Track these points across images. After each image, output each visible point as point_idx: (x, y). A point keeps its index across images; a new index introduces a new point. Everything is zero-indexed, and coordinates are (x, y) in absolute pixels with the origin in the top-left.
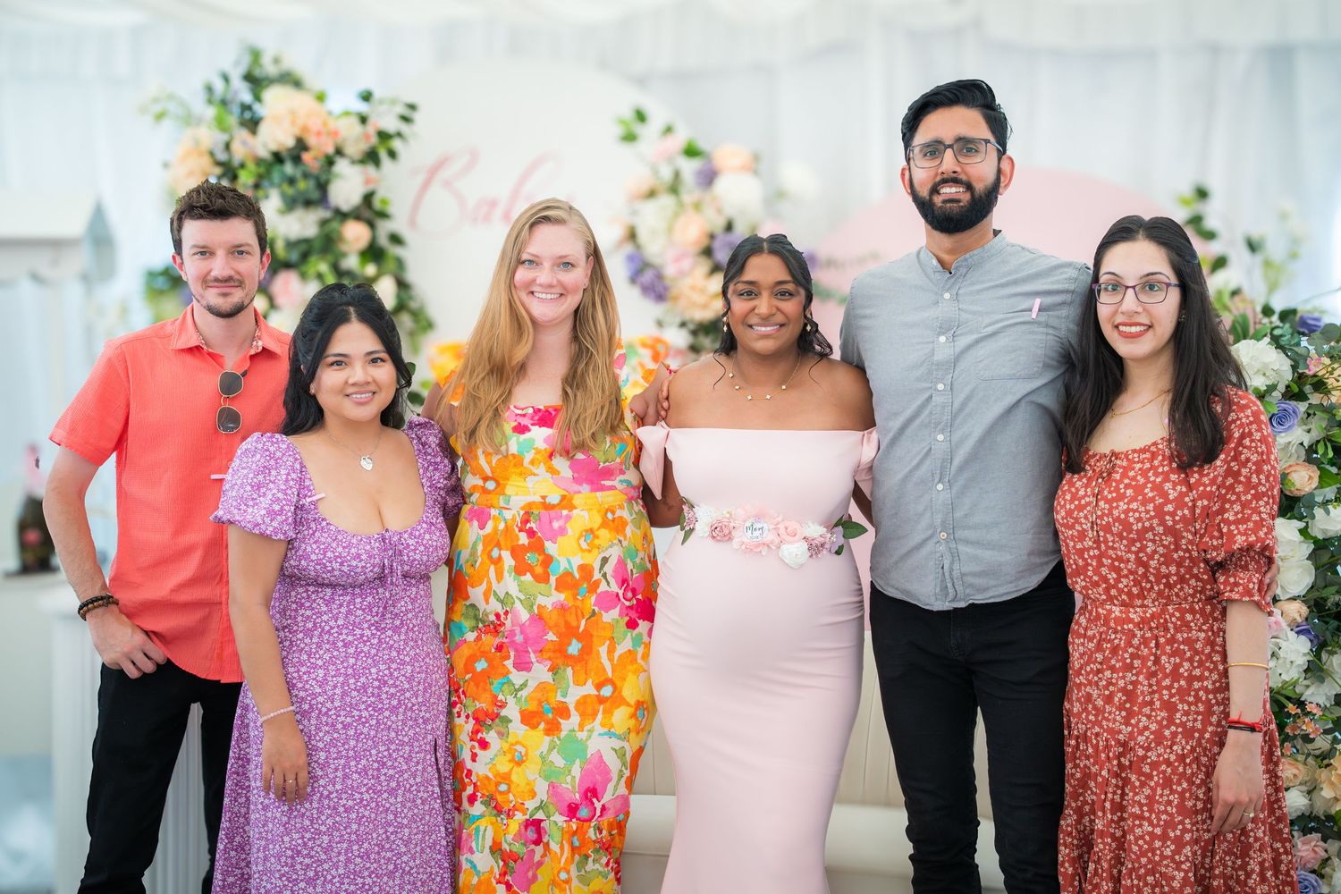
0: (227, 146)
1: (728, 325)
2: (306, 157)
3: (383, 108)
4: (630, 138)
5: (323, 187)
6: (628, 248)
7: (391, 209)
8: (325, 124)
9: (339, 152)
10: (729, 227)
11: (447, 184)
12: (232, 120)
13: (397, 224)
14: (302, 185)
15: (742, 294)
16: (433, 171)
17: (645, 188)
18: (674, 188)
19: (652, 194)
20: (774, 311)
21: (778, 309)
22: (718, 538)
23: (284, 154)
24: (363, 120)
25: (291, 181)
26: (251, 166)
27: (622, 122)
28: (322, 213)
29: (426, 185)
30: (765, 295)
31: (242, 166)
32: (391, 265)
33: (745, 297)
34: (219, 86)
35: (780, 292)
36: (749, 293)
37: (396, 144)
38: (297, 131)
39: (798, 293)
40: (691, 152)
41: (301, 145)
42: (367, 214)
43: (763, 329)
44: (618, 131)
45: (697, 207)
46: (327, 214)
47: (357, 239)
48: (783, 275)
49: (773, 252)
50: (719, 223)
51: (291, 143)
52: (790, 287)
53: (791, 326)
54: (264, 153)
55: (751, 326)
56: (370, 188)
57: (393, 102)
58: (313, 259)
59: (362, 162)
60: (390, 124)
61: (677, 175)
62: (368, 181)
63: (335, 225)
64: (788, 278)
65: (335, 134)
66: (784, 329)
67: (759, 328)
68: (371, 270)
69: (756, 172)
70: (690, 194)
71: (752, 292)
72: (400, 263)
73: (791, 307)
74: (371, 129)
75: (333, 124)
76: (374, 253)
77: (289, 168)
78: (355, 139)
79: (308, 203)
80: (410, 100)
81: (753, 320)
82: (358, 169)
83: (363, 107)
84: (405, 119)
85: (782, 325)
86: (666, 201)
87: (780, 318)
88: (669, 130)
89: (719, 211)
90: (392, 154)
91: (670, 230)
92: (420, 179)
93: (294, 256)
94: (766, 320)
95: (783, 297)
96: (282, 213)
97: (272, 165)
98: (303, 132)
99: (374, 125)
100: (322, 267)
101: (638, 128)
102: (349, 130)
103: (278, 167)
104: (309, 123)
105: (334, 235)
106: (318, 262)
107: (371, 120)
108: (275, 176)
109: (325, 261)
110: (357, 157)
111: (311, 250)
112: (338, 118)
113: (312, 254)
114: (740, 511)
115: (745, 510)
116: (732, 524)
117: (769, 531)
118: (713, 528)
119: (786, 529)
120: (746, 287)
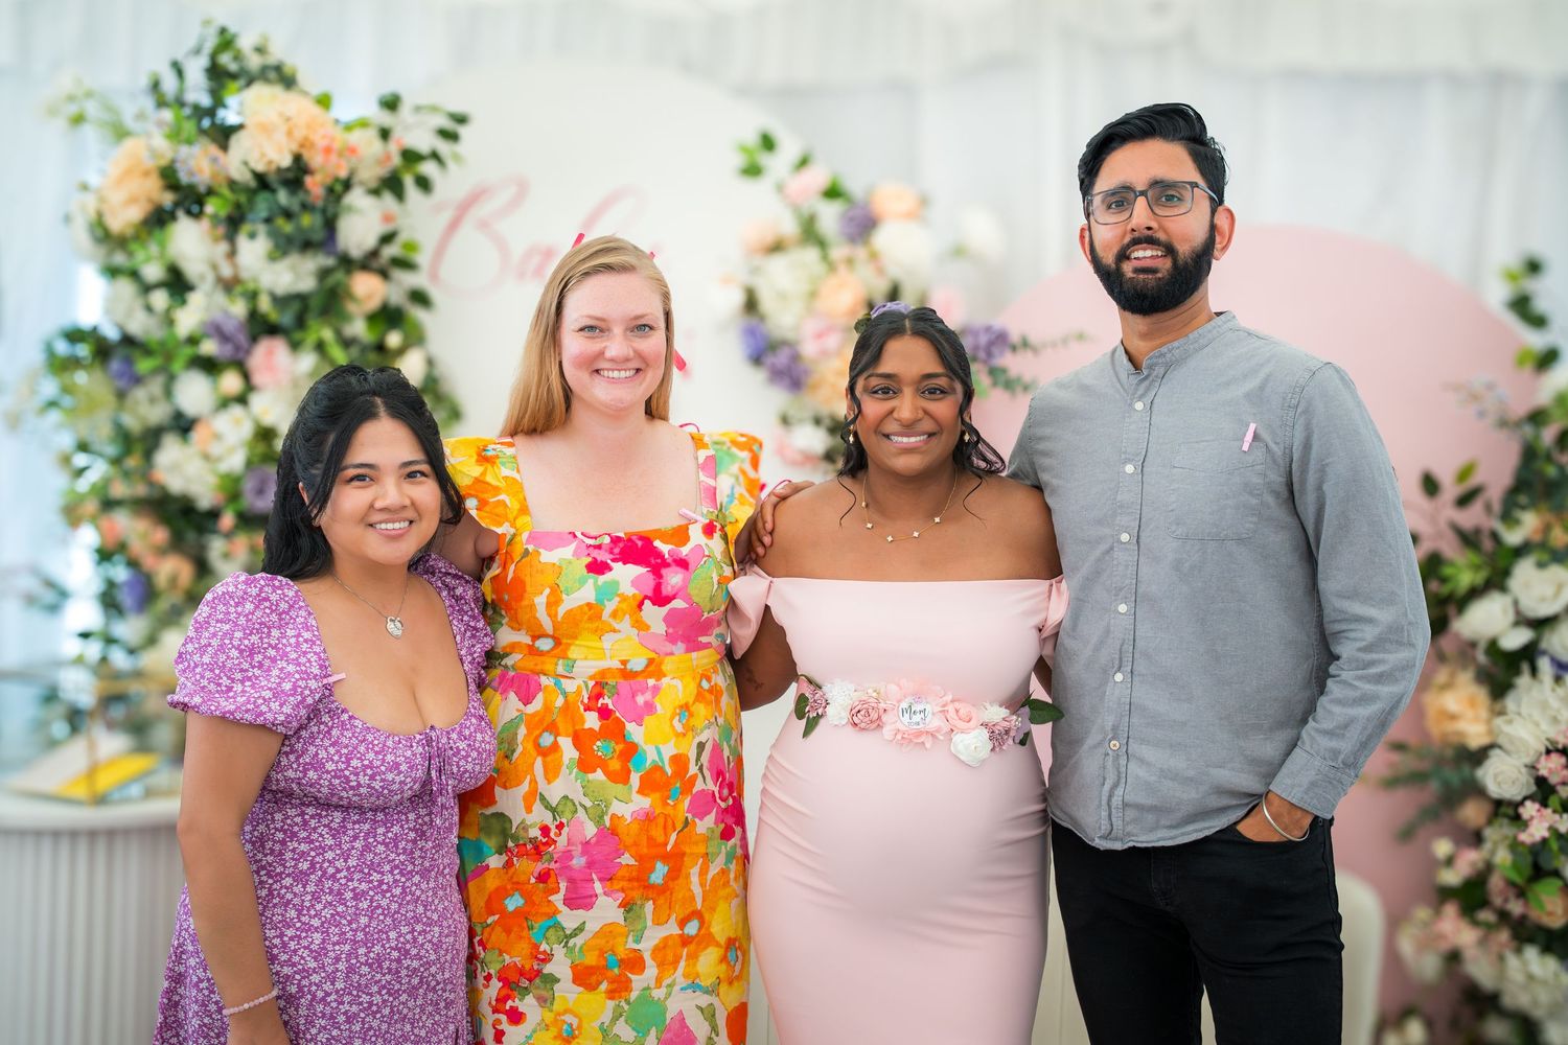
1: (855, 434)
2: (308, 182)
4: (753, 171)
5: (330, 224)
6: (747, 323)
7: (417, 257)
8: (332, 137)
9: (352, 177)
10: (894, 293)
11: (482, 225)
12: (188, 128)
13: (422, 277)
14: (303, 221)
15: (876, 392)
16: (465, 205)
17: (765, 243)
18: (811, 239)
19: (776, 248)
20: (921, 414)
21: (927, 413)
22: (863, 725)
23: (272, 179)
24: (385, 134)
25: (289, 215)
26: (224, 192)
28: (324, 260)
29: (455, 224)
30: (908, 392)
31: (211, 192)
33: (879, 395)
34: (169, 80)
35: (929, 389)
36: (885, 390)
37: (430, 168)
38: (293, 146)
39: (953, 390)
40: (833, 193)
41: (301, 165)
42: (383, 262)
43: (905, 439)
44: (738, 161)
45: (850, 265)
46: (330, 261)
47: (369, 297)
48: (933, 366)
49: (918, 333)
50: (882, 286)
51: (284, 161)
52: (942, 382)
53: (945, 436)
54: (242, 175)
55: (887, 436)
56: (390, 225)
57: (433, 109)
58: (312, 322)
59: (375, 192)
60: (423, 141)
61: (811, 222)
62: (387, 218)
63: (339, 276)
65: (350, 153)
66: (935, 441)
67: (900, 440)
68: (395, 342)
69: (923, 222)
70: (839, 248)
71: (889, 387)
73: (944, 409)
74: (393, 148)
76: (389, 316)
77: (281, 197)
78: (372, 160)
79: (307, 246)
80: (457, 110)
81: (891, 427)
83: (385, 119)
84: (447, 135)
85: (931, 435)
86: (804, 254)
87: (928, 425)
88: (805, 161)
89: (881, 272)
90: (423, 184)
91: (813, 294)
92: (447, 216)
93: (285, 318)
94: (908, 428)
95: (934, 397)
96: (273, 258)
97: (252, 193)
98: (302, 146)
99: (399, 142)
100: (327, 334)
101: (763, 157)
102: (368, 149)
103: (265, 195)
104: (312, 135)
105: (339, 291)
106: (322, 327)
107: (395, 135)
108: (262, 207)
109: (328, 324)
110: (372, 185)
111: (309, 310)
112: (350, 130)
113: (309, 316)
114: (893, 688)
115: (899, 685)
116: (882, 705)
117: (933, 714)
118: (854, 711)
119: (957, 711)
120: (882, 382)
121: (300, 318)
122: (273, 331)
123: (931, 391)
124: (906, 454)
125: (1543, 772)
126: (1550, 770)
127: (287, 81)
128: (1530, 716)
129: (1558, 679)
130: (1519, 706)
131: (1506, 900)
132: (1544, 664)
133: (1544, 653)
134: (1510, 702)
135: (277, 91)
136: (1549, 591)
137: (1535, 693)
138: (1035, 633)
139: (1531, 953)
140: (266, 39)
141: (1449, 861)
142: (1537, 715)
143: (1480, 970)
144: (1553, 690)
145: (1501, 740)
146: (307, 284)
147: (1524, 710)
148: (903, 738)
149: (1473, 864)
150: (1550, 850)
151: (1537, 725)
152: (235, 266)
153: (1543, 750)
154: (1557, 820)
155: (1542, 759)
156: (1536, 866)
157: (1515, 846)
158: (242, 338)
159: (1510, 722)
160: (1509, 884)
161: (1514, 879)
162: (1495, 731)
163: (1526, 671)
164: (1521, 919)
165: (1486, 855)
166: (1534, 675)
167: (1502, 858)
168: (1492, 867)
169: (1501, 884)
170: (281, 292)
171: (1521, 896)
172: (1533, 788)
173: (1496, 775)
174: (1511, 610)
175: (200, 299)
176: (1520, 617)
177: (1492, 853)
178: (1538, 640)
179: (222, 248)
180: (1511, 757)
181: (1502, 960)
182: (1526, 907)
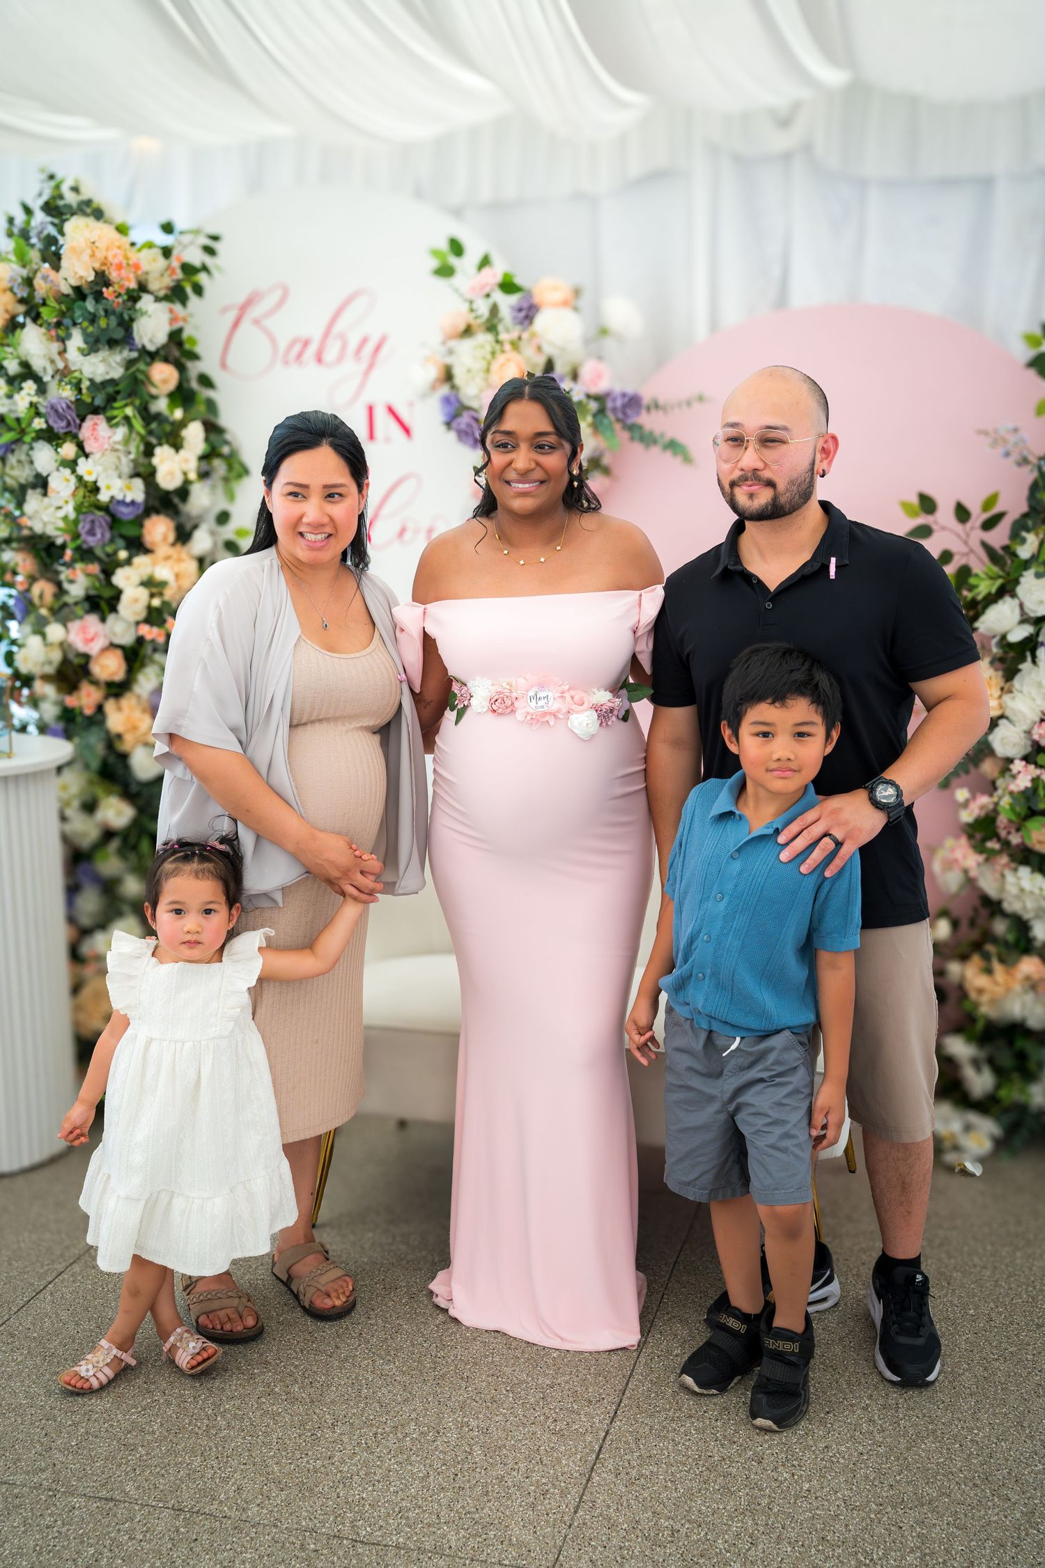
0: (29, 282)
2: (107, 292)
3: (186, 239)
4: (445, 271)
5: (127, 325)
6: (445, 390)
7: (198, 349)
8: (127, 258)
9: (143, 288)
11: (256, 322)
12: (34, 255)
13: (208, 365)
14: (103, 323)
15: (499, 446)
16: (244, 308)
17: (462, 327)
18: (491, 326)
19: (468, 332)
20: (533, 465)
21: (538, 464)
22: (500, 711)
23: (86, 290)
24: (167, 252)
25: (93, 319)
26: (52, 303)
27: (435, 253)
28: (127, 354)
29: (236, 324)
30: (524, 447)
31: (44, 304)
32: (202, 408)
33: (503, 449)
34: (20, 217)
35: (538, 444)
36: (504, 446)
37: (202, 278)
38: (97, 265)
39: (562, 446)
40: (508, 286)
41: (102, 279)
42: (176, 353)
43: (521, 486)
44: (434, 263)
45: (515, 345)
46: (135, 355)
47: (165, 381)
48: (544, 425)
49: (535, 398)
51: (91, 277)
52: (552, 439)
53: (552, 483)
54: (66, 290)
55: (508, 483)
56: (176, 326)
57: (197, 232)
58: (118, 404)
59: (166, 298)
60: (195, 257)
61: (494, 310)
62: (173, 320)
63: (141, 366)
64: (549, 429)
65: (136, 266)
66: (544, 487)
67: (517, 485)
68: (178, 414)
69: (576, 309)
70: (508, 331)
71: (508, 443)
72: (211, 405)
73: (554, 461)
74: (175, 264)
75: (134, 256)
76: (183, 395)
77: (90, 305)
78: (159, 274)
79: (112, 343)
80: (213, 230)
81: (511, 475)
82: (164, 306)
83: (166, 240)
84: (210, 251)
85: (542, 482)
86: (484, 338)
87: (538, 474)
88: (485, 262)
89: (539, 349)
90: (198, 290)
91: (488, 370)
92: (231, 316)
93: (100, 401)
94: (524, 475)
95: (543, 451)
96: (85, 354)
97: (74, 301)
98: (103, 264)
99: (178, 259)
100: (129, 411)
101: (453, 260)
102: (152, 264)
103: (80, 303)
104: (110, 255)
105: (141, 377)
106: (126, 405)
107: (175, 253)
108: (78, 313)
109: (132, 404)
110: (162, 293)
111: (118, 392)
112: (139, 250)
113: (119, 397)
114: (521, 681)
115: (525, 679)
116: (514, 695)
117: (554, 699)
118: (492, 701)
119: (572, 698)
120: (502, 438)
121: (111, 399)
122: (96, 411)
123: (541, 447)
124: (520, 497)
125: (1036, 737)
126: (1040, 735)
127: (98, 214)
128: (1029, 693)
130: (1022, 685)
131: (1009, 833)
133: (1042, 644)
134: (1016, 682)
135: (91, 221)
137: (1033, 675)
138: (630, 634)
139: (1024, 872)
140: (77, 181)
141: (966, 804)
142: (1034, 692)
143: (989, 885)
145: (1008, 713)
146: (117, 373)
147: (1025, 689)
148: (532, 719)
149: (982, 808)
150: (1039, 795)
151: (1034, 700)
152: (66, 361)
153: (1038, 719)
154: (1041, 774)
155: (1036, 727)
156: (1030, 808)
157: (1011, 793)
158: (72, 415)
159: (1013, 698)
160: (1010, 821)
161: (1014, 818)
162: (1003, 705)
163: (1029, 659)
164: (1018, 846)
165: (995, 799)
166: (1034, 662)
167: (1006, 802)
168: (999, 809)
169: (1005, 821)
170: (98, 379)
171: (1018, 830)
172: (1029, 749)
173: (1002, 739)
174: (1017, 611)
175: (30, 386)
176: (1025, 617)
177: (1000, 798)
178: (1038, 634)
179: (56, 346)
180: (1014, 725)
181: (1003, 876)
182: (1022, 837)
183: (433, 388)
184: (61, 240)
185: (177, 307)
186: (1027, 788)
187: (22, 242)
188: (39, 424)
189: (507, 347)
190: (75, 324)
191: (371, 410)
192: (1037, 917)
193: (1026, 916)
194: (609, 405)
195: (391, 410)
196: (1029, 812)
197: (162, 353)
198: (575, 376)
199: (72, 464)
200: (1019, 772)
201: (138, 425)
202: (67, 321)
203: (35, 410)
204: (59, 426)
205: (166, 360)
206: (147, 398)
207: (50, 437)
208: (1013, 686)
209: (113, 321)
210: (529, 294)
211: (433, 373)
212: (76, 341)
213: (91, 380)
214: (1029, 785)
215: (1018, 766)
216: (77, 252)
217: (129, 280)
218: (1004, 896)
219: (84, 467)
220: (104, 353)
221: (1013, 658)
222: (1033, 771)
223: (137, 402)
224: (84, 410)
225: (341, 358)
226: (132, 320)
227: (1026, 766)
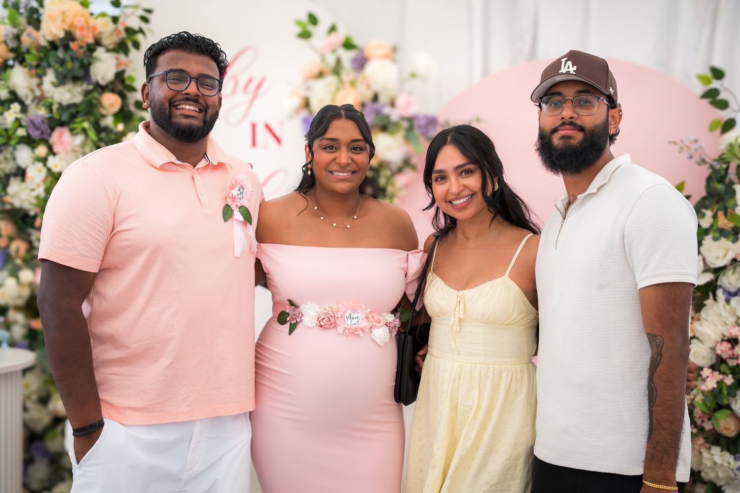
0: (18, 37)
1: (311, 170)
2: (73, 45)
3: (129, 11)
4: (305, 35)
5: (86, 67)
6: (304, 112)
7: (135, 84)
8: (87, 23)
9: (98, 43)
10: (375, 98)
12: (22, 20)
14: (69, 65)
15: (326, 148)
17: (316, 71)
18: (337, 70)
19: (321, 75)
20: (350, 161)
21: (353, 160)
23: (58, 43)
24: (115, 20)
25: (62, 63)
26: (34, 51)
27: (299, 23)
28: (86, 86)
30: (344, 149)
31: (28, 52)
33: (328, 150)
35: (354, 147)
36: (331, 147)
37: (139, 37)
38: (66, 27)
39: (366, 148)
40: (348, 45)
41: (69, 36)
42: (120, 87)
43: (341, 174)
44: (298, 30)
45: (353, 84)
46: (91, 87)
47: (111, 105)
48: (357, 135)
49: (349, 117)
50: (369, 95)
51: (62, 35)
52: (361, 144)
53: (360, 173)
54: (43, 43)
55: (331, 172)
56: (121, 69)
57: (136, 7)
58: (78, 120)
59: (114, 50)
60: (135, 23)
61: (339, 61)
62: (119, 64)
63: (95, 95)
64: (359, 137)
65: (94, 28)
66: (356, 175)
67: (338, 174)
68: (120, 127)
69: (394, 60)
70: (348, 74)
71: (333, 146)
73: (361, 158)
74: (121, 27)
75: (92, 22)
76: (124, 115)
77: (61, 53)
78: (109, 34)
79: (76, 79)
80: (147, 6)
81: (334, 167)
82: (112, 55)
83: (115, 12)
84: (145, 19)
86: (331, 80)
87: (353, 167)
88: (333, 29)
89: (368, 87)
90: (137, 45)
93: (65, 117)
94: (343, 168)
95: (356, 152)
96: (56, 85)
97: (49, 51)
98: (71, 26)
99: (123, 24)
100: (86, 125)
101: (311, 28)
102: (105, 27)
103: (53, 52)
104: (76, 22)
105: (95, 102)
106: (83, 121)
107: (121, 20)
108: (52, 59)
109: (88, 120)
110: (111, 47)
111: (78, 112)
112: (97, 18)
113: (79, 115)
115: (343, 304)
119: (373, 317)
120: (329, 143)
121: (73, 117)
122: (62, 124)
123: (355, 149)
124: (341, 182)
125: (719, 352)
126: (722, 351)
128: (713, 321)
129: (728, 301)
131: (703, 421)
132: (720, 293)
133: (720, 287)
134: (703, 313)
136: (721, 253)
137: (715, 309)
138: (403, 278)
139: (716, 450)
142: (716, 320)
144: (724, 307)
145: (697, 335)
146: (78, 99)
147: (710, 318)
150: (723, 394)
151: (716, 326)
152: (42, 90)
153: (719, 340)
154: (724, 378)
155: (718, 345)
156: (717, 404)
157: (703, 392)
158: (45, 127)
159: (701, 325)
160: (703, 412)
161: (706, 410)
162: (694, 329)
163: (711, 297)
164: (710, 430)
165: (692, 397)
166: (715, 299)
167: (699, 398)
168: (695, 403)
169: (700, 412)
170: (65, 103)
171: (709, 419)
172: (714, 361)
173: (695, 353)
174: (701, 263)
175: (16, 107)
176: (707, 268)
177: (695, 396)
178: (717, 280)
179: (35, 81)
180: (703, 344)
181: (700, 453)
182: (713, 425)
183: (297, 111)
184: (41, 11)
185: (122, 57)
186: (714, 388)
187: (14, 11)
188: (21, 132)
189: (347, 85)
190: (49, 66)
191: (254, 126)
192: (727, 484)
193: (719, 484)
194: (416, 123)
195: (268, 127)
196: (717, 406)
197: (110, 87)
198: (393, 104)
199: (44, 160)
200: (708, 377)
201: (92, 134)
202: (44, 64)
203: (18, 123)
204: (36, 134)
205: (113, 91)
206: (98, 116)
207: (30, 142)
208: (700, 316)
209: (77, 64)
210: (361, 51)
211: (296, 102)
212: (50, 77)
213: (60, 104)
214: (715, 386)
215: (706, 372)
216: (52, 18)
217: (88, 37)
218: (702, 468)
219: (52, 162)
220: (69, 86)
221: (700, 296)
222: (717, 376)
223: (92, 119)
224: (54, 123)
225: (234, 92)
226: (90, 64)
227: (712, 373)
